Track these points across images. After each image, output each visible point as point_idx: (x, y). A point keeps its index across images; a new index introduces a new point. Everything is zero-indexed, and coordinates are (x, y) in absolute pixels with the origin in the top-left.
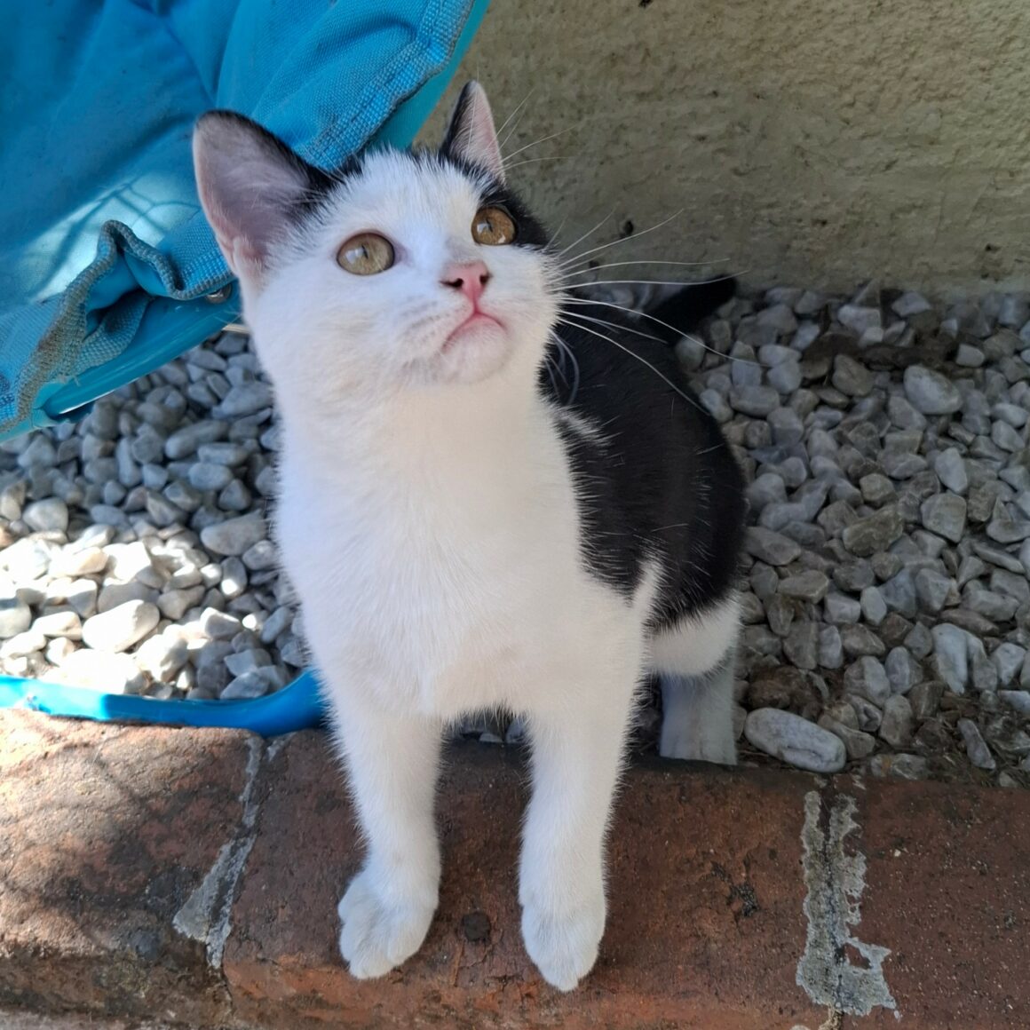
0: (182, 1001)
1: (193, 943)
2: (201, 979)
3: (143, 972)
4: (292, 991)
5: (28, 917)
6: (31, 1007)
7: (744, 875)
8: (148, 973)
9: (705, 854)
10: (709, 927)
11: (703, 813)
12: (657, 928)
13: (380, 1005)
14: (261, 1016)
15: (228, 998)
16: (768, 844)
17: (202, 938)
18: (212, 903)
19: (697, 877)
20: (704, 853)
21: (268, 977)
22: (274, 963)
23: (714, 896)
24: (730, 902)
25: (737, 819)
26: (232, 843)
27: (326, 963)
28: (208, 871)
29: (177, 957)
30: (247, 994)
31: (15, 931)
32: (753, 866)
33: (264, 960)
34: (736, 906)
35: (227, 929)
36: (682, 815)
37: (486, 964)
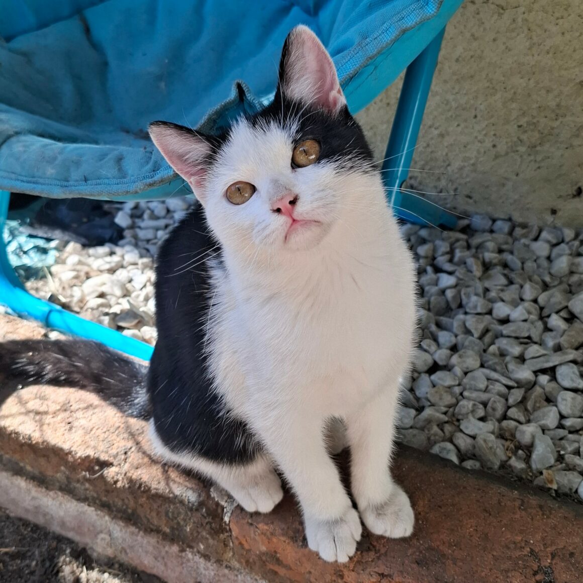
0: (207, 539)
1: (217, 504)
2: (218, 527)
3: (189, 513)
4: (264, 549)
5: (141, 467)
6: (135, 524)
7: (549, 561)
8: (192, 514)
11: (532, 519)
12: (483, 574)
13: (310, 572)
14: (247, 562)
15: (231, 544)
16: (570, 548)
17: (223, 503)
19: (518, 553)
20: (526, 541)
21: (252, 535)
22: (257, 527)
23: (526, 567)
24: (535, 573)
25: (554, 528)
27: (283, 535)
29: (208, 509)
30: (240, 544)
31: (132, 472)
32: (557, 558)
33: (252, 524)
34: (539, 578)
36: (517, 516)
37: (373, 563)
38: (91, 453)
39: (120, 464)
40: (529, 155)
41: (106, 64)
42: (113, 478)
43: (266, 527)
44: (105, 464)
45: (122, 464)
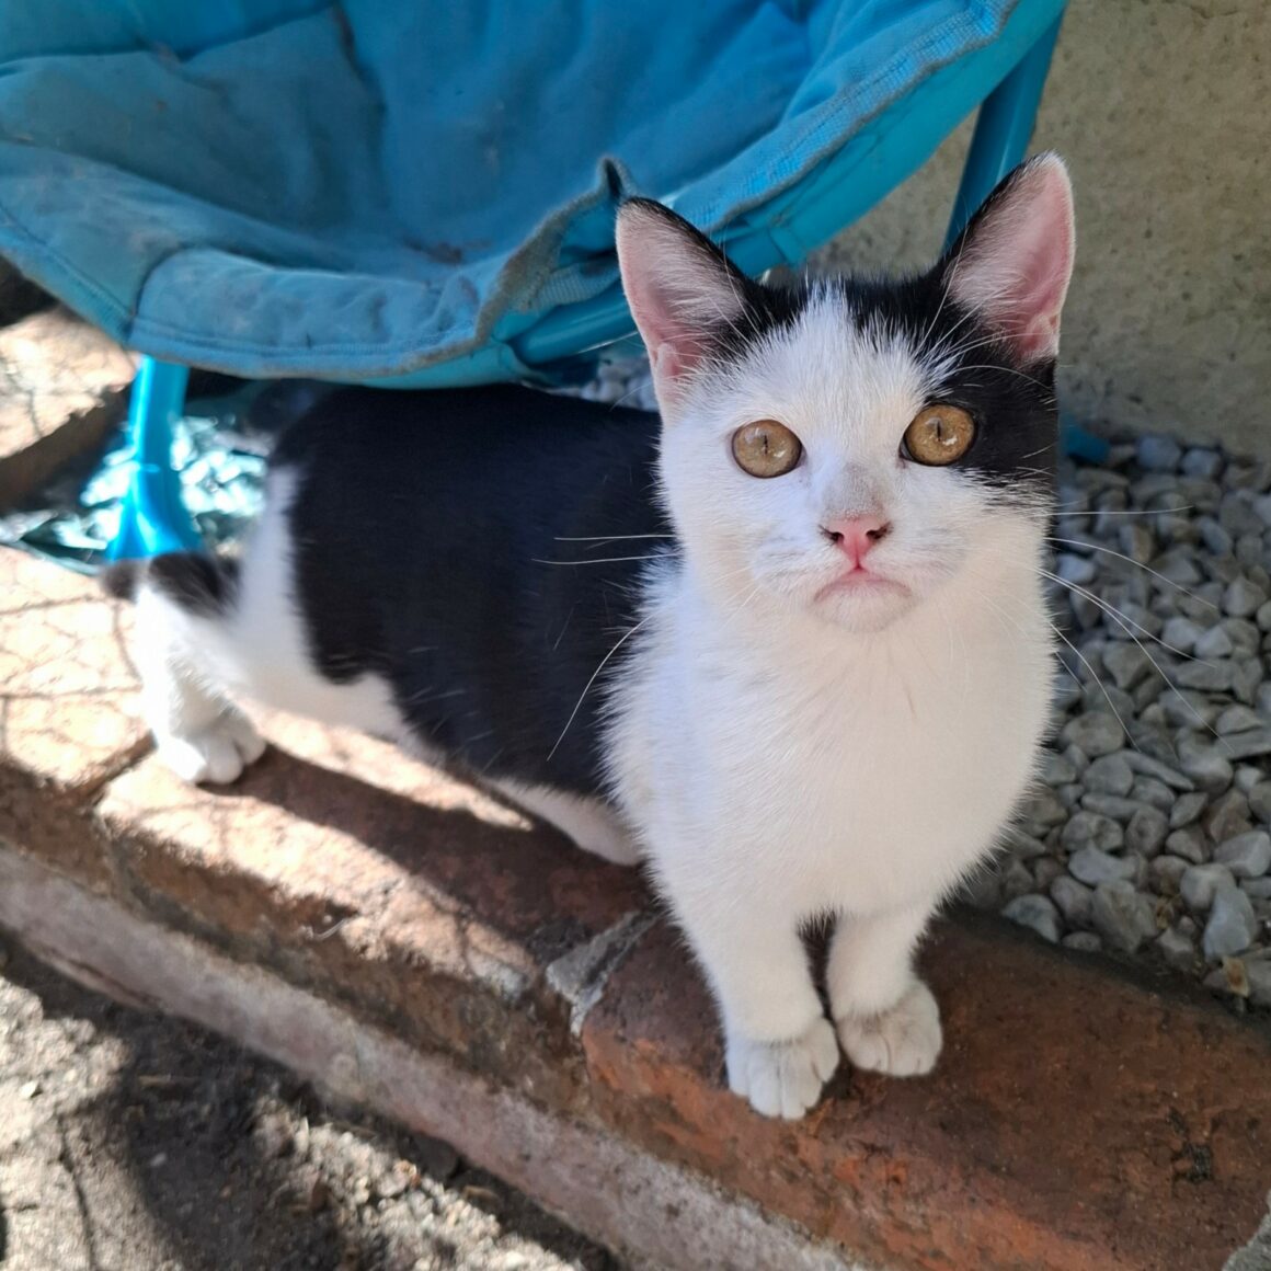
0: (539, 1067)
1: (559, 998)
2: (559, 1043)
3: (504, 1014)
4: (647, 1089)
5: (414, 919)
6: (404, 1035)
7: (1206, 1134)
8: (509, 1015)
9: (1166, 1096)
10: (1136, 1173)
11: (1182, 1050)
12: (1071, 1153)
13: (735, 1140)
14: (617, 1116)
15: (586, 1080)
16: (1251, 1111)
17: (570, 996)
18: (593, 964)
19: (1145, 1117)
20: (1164, 1093)
21: (625, 1062)
22: (633, 1046)
23: (1157, 1143)
24: (1176, 1156)
25: (1224, 1069)
26: (637, 913)
27: (683, 1062)
28: (601, 931)
29: (539, 1008)
30: (603, 1079)
31: (396, 928)
32: (1222, 1128)
33: (623, 1040)
34: (1184, 1165)
35: (597, 995)
36: (1153, 1044)
37: (856, 1124)
38: (317, 888)
39: (372, 913)
40: (1258, 317)
41: (381, 109)
42: (359, 939)
43: (650, 1046)
44: (344, 913)
45: (378, 913)
